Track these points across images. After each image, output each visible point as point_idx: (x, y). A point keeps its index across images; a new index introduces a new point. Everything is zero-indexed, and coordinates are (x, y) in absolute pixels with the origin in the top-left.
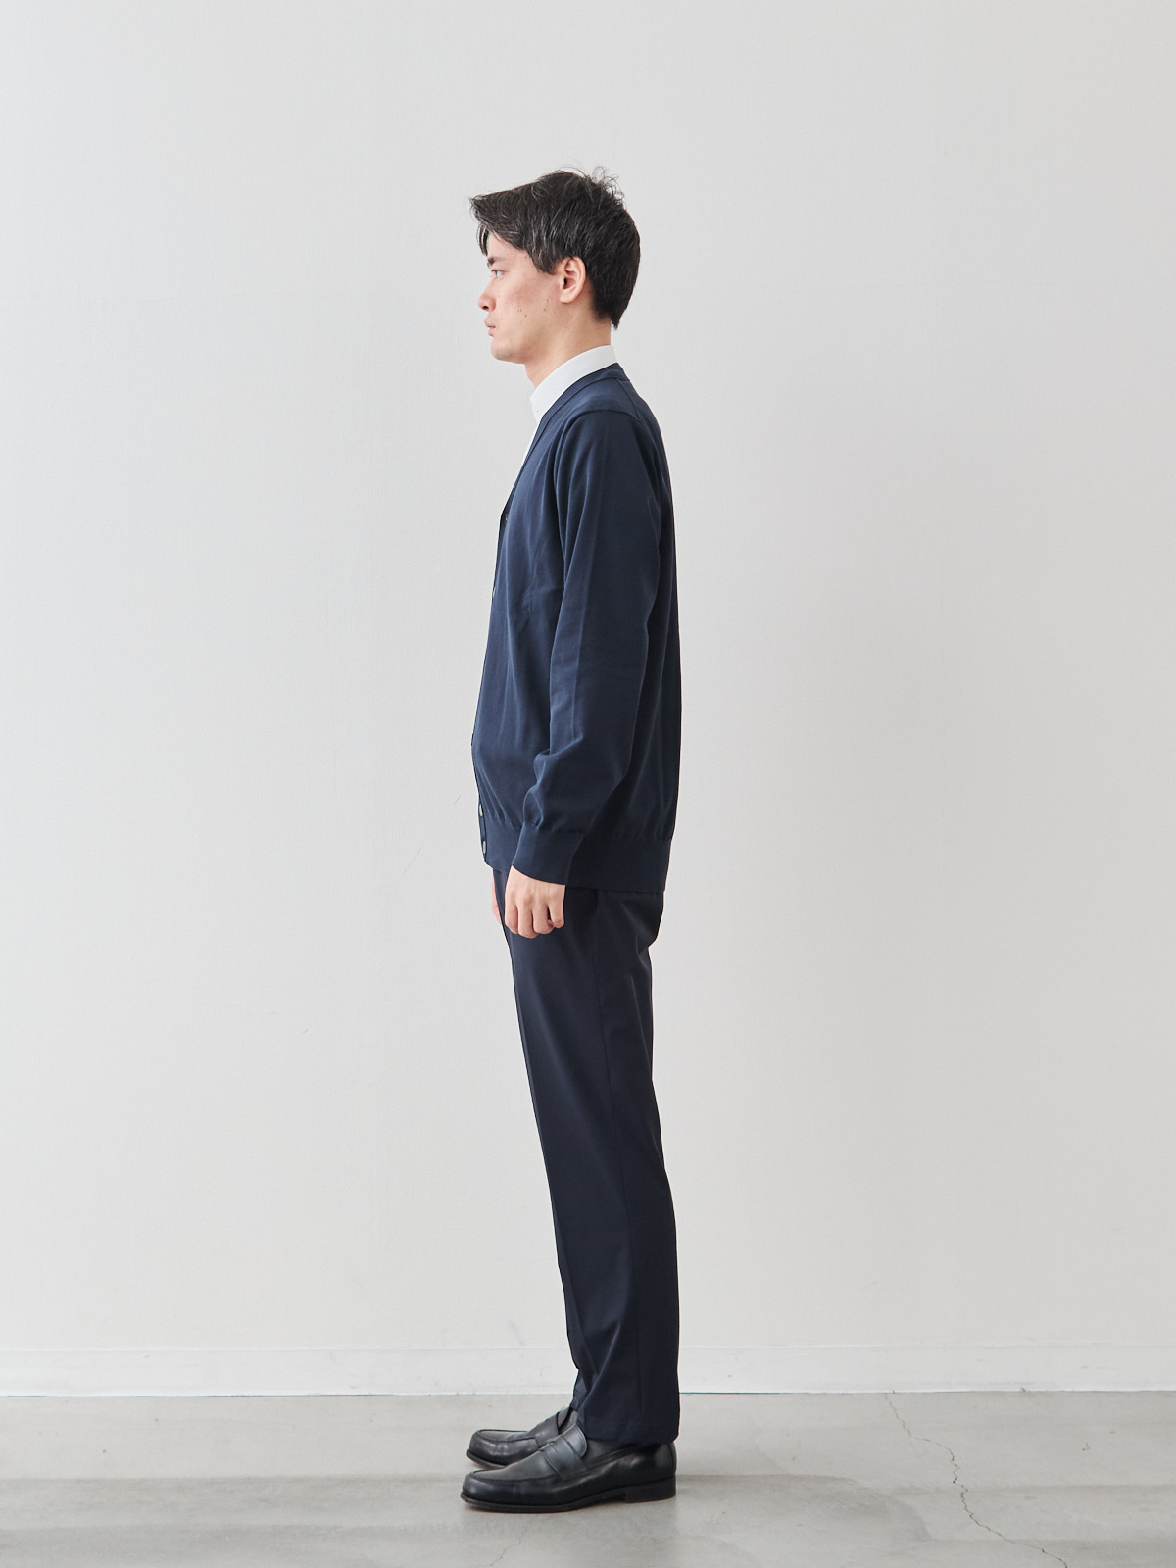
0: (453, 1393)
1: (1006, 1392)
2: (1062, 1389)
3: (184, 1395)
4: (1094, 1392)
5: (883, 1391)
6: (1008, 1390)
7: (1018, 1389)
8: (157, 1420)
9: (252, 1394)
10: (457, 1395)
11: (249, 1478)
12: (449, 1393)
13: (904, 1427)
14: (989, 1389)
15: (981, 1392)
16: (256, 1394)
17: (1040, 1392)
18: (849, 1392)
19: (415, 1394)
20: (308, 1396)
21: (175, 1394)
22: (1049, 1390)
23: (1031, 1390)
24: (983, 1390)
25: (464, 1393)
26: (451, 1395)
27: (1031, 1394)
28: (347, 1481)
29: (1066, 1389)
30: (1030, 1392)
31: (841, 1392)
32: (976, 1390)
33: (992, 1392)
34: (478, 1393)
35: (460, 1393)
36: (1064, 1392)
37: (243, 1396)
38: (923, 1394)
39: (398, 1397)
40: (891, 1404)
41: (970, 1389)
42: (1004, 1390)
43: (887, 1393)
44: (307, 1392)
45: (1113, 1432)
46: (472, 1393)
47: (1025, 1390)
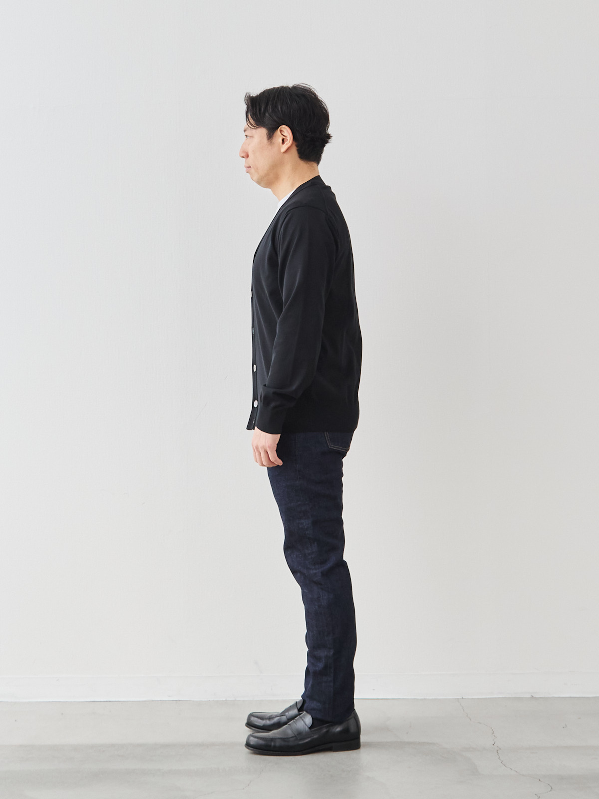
0: (224, 699)
1: (522, 698)
2: (552, 696)
4: (571, 697)
5: (458, 697)
6: (525, 696)
7: (529, 696)
8: (62, 714)
9: (114, 700)
10: (226, 700)
13: (467, 716)
14: (513, 696)
15: (509, 698)
16: (117, 700)
17: (540, 697)
18: (439, 698)
19: (203, 700)
21: (73, 701)
22: (546, 696)
23: (537, 696)
24: (511, 696)
25: (231, 699)
26: (223, 701)
27: (536, 699)
29: (555, 696)
30: (535, 698)
31: (433, 698)
32: (507, 696)
33: (514, 698)
34: (237, 699)
35: (227, 699)
36: (554, 697)
37: (110, 701)
38: (478, 698)
39: (193, 701)
40: (460, 704)
41: (504, 696)
42: (523, 696)
43: (458, 699)
44: (144, 699)
45: (580, 718)
46: (234, 699)
47: (533, 697)
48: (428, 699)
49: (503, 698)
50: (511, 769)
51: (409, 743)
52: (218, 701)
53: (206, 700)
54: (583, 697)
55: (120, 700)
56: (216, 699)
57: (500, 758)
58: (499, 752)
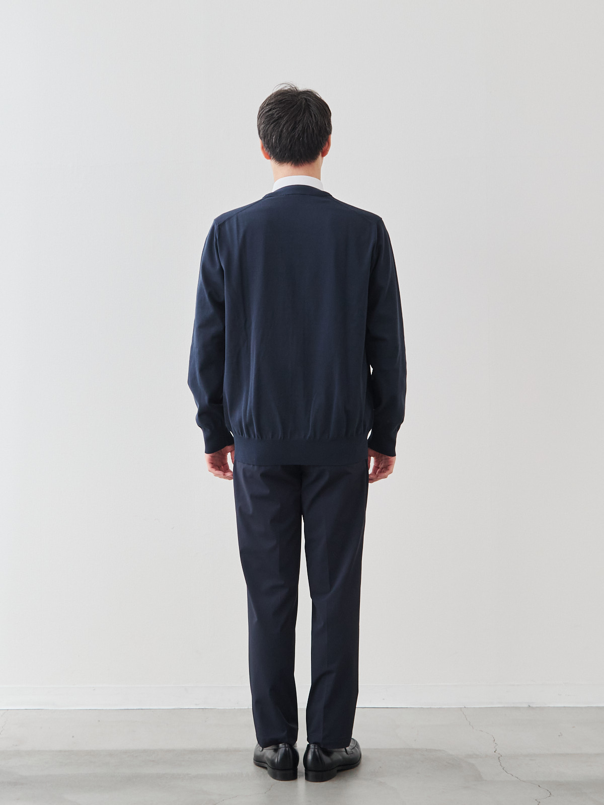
0: (246, 708)
2: (548, 706)
3: (113, 708)
4: (564, 707)
5: (461, 706)
6: (523, 706)
7: (526, 706)
9: (146, 708)
11: (144, 750)
12: (244, 708)
13: (470, 724)
14: (512, 706)
15: (507, 707)
16: (148, 708)
17: (537, 707)
18: (443, 707)
20: (174, 709)
22: (542, 706)
23: (533, 706)
24: (509, 706)
26: (245, 709)
27: (533, 708)
28: (193, 752)
29: (550, 706)
31: (438, 707)
33: (514, 707)
38: (480, 708)
39: (218, 709)
40: (463, 713)
42: (520, 706)
43: (461, 708)
45: (574, 727)
47: (530, 706)
48: (434, 708)
49: (503, 707)
50: (512, 775)
51: (418, 750)
53: (229, 708)
54: (576, 707)
55: (151, 708)
57: (502, 765)
58: (500, 759)
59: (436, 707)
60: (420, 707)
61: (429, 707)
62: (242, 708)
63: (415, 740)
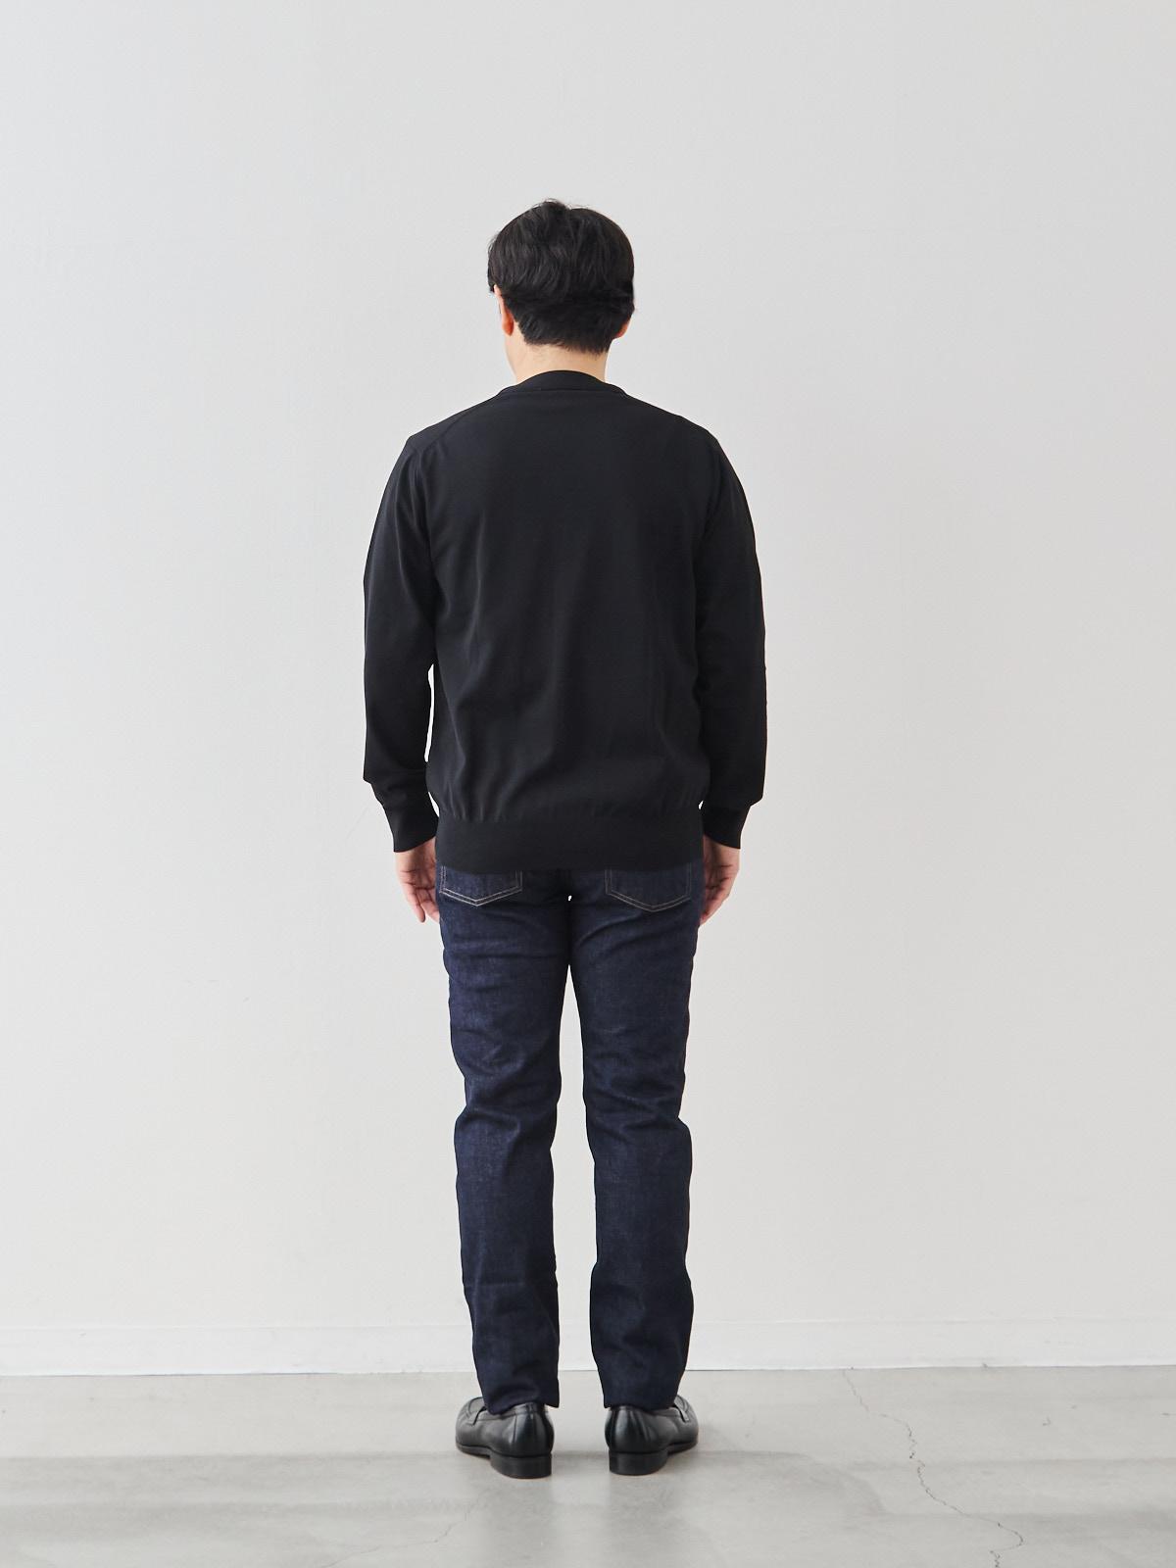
0: (400, 1371)
1: (966, 1368)
2: (1022, 1364)
3: (122, 1374)
4: (1058, 1367)
5: (841, 1368)
6: (970, 1366)
7: (978, 1364)
8: (92, 1399)
9: (191, 1373)
10: (403, 1373)
11: (188, 1457)
13: (861, 1403)
14: (949, 1365)
15: (941, 1369)
16: (196, 1373)
17: (1000, 1368)
18: (807, 1368)
19: (357, 1372)
20: (251, 1373)
21: (112, 1373)
22: (1011, 1365)
23: (994, 1365)
24: (942, 1365)
25: (411, 1371)
26: (397, 1374)
27: (992, 1370)
29: (1028, 1365)
30: (991, 1368)
31: (798, 1368)
32: (937, 1365)
33: (953, 1368)
34: (424, 1371)
35: (406, 1371)
36: (1026, 1367)
37: (182, 1375)
38: (884, 1370)
39: (342, 1375)
40: (848, 1381)
41: (931, 1365)
42: (965, 1366)
43: (844, 1370)
44: (247, 1371)
45: (1074, 1407)
46: (418, 1371)
47: (985, 1366)
48: (789, 1370)
49: (929, 1368)
50: (945, 1504)
51: (752, 1455)
52: (387, 1374)
53: (365, 1372)
54: (1081, 1367)
55: (201, 1372)
56: (385, 1371)
57: (924, 1483)
58: (921, 1471)
59: (791, 1369)
60: (759, 1368)
61: (778, 1368)
62: (391, 1372)
63: (747, 1436)
